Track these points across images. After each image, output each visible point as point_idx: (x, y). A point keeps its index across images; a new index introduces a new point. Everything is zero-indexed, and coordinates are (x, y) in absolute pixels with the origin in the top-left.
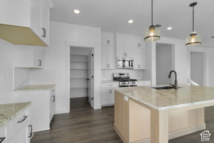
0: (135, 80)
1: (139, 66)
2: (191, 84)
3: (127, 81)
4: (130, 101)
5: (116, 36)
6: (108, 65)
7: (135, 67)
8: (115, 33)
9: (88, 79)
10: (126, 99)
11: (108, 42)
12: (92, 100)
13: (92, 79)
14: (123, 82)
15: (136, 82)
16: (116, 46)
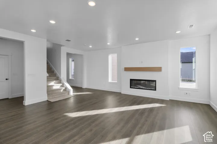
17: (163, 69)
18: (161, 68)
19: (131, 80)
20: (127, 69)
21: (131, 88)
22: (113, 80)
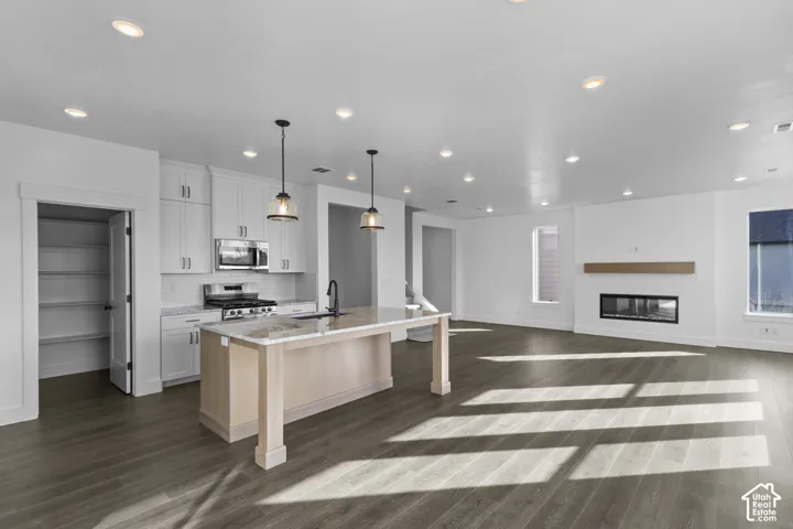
0: (273, 303)
1: (285, 263)
2: (421, 306)
3: (247, 306)
4: (233, 346)
5: (211, 176)
6: (186, 263)
7: (273, 265)
8: (207, 167)
9: (108, 308)
10: (225, 342)
11: (186, 192)
12: (128, 372)
13: (128, 304)
14: (236, 310)
15: (274, 308)
16: (211, 205)
17: (698, 267)
18: (693, 263)
19: (602, 296)
20: (591, 268)
21: (602, 317)
22: (541, 298)
